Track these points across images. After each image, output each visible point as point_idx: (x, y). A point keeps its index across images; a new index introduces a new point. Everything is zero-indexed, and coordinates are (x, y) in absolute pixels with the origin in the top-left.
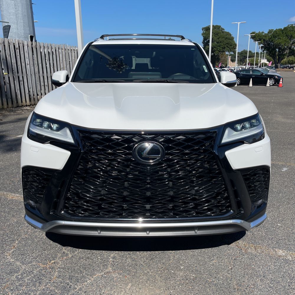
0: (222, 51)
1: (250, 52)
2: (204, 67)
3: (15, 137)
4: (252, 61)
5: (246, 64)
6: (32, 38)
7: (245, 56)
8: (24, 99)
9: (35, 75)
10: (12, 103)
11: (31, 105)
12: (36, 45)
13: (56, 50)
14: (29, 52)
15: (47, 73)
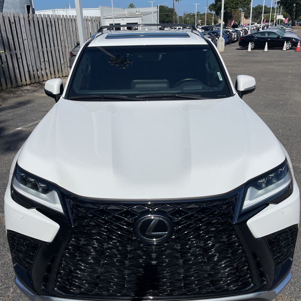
0: (235, 8)
1: (265, 7)
2: (219, 73)
3: (14, 131)
4: (267, 17)
5: (261, 21)
6: (28, 7)
7: (259, 12)
8: (23, 78)
9: (34, 51)
10: (12, 83)
11: (31, 83)
12: (33, 18)
13: (55, 21)
14: (26, 25)
15: (47, 47)
